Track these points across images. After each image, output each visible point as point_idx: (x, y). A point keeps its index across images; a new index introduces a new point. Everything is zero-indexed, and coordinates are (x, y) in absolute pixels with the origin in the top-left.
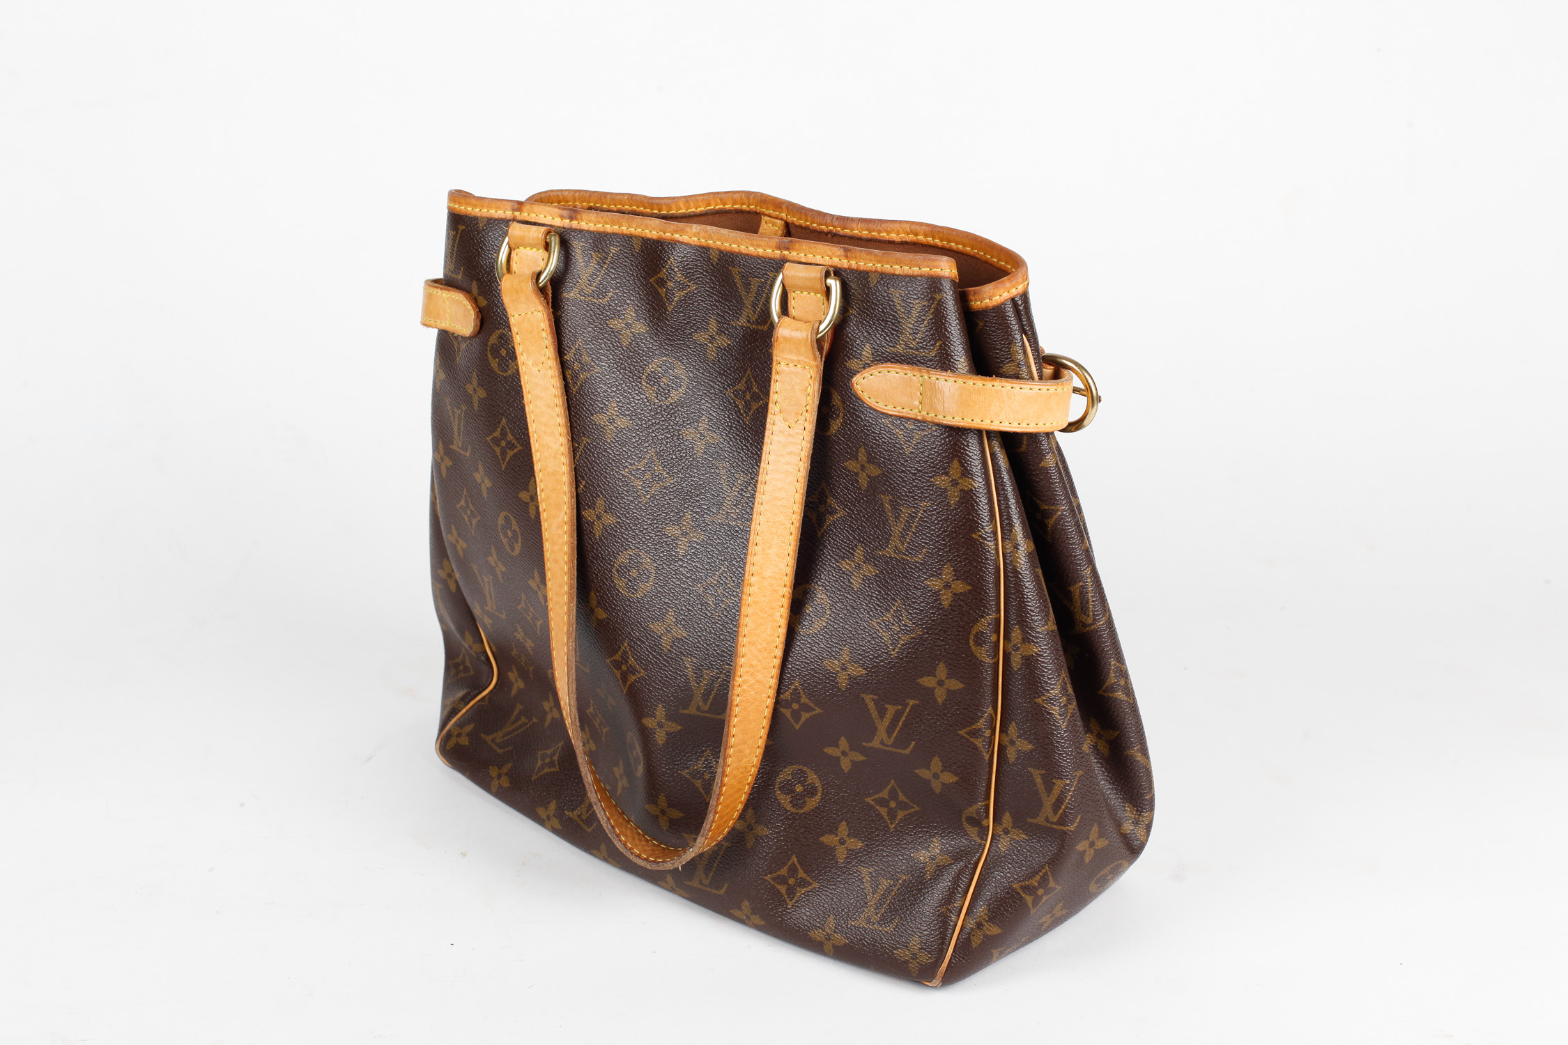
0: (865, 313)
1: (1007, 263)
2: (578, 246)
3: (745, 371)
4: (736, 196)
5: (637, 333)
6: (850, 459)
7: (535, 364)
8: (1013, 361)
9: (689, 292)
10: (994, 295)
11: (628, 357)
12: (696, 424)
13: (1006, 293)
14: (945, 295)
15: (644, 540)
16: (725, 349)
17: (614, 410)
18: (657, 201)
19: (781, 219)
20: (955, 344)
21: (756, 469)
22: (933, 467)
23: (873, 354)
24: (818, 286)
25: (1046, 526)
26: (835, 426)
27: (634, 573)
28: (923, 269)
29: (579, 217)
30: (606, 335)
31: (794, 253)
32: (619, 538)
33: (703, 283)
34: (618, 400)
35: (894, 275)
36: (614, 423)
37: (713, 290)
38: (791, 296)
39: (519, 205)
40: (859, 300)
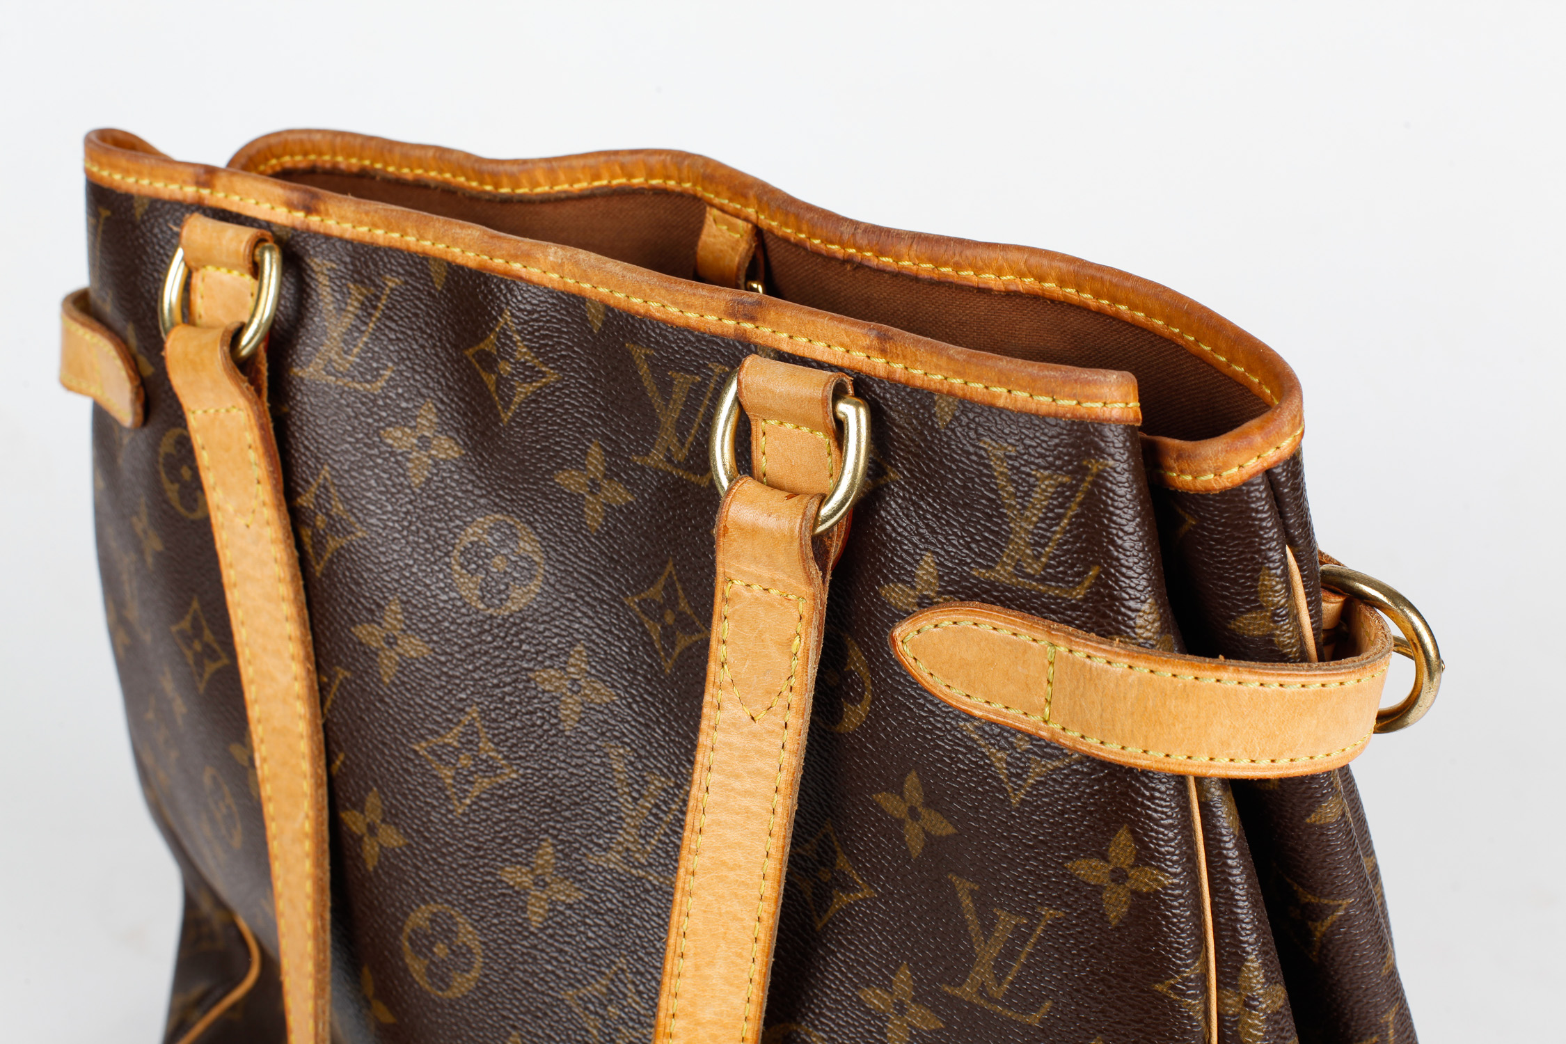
0: (924, 483)
1: (1249, 369)
2: (321, 266)
3: (663, 564)
4: (654, 160)
5: (442, 459)
6: (886, 790)
7: (239, 511)
8: (1261, 607)
9: (546, 385)
10: (1227, 466)
11: (423, 509)
12: (563, 659)
13: (1255, 460)
14: (1111, 462)
15: (459, 887)
16: (621, 511)
17: (396, 619)
18: (490, 167)
19: (746, 219)
20: (1131, 573)
21: (687, 769)
22: (1072, 838)
23: (940, 578)
24: (818, 414)
25: (1310, 933)
26: (855, 716)
27: (440, 950)
28: (1061, 402)
29: (322, 207)
30: (379, 461)
31: (767, 330)
32: (411, 877)
33: (573, 370)
34: (404, 598)
35: (991, 407)
36: (397, 644)
37: (594, 384)
38: (758, 427)
39: (207, 174)
40: (910, 452)
